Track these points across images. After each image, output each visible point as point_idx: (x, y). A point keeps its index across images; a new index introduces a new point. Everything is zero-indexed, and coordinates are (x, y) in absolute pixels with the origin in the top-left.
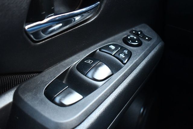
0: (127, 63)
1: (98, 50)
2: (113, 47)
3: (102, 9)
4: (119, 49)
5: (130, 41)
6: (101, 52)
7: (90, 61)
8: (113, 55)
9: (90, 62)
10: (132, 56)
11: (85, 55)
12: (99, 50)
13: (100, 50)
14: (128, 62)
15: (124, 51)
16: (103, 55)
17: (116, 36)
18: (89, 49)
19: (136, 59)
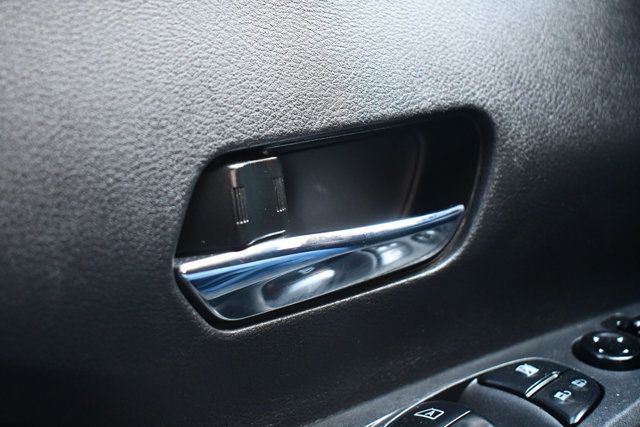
0: (581, 424)
1: (475, 381)
2: (529, 370)
3: (473, 230)
4: (556, 376)
5: (601, 351)
6: (485, 389)
7: (431, 414)
8: (528, 395)
9: (433, 416)
10: (605, 400)
11: (421, 397)
12: (479, 382)
13: (482, 380)
14: (587, 419)
15: (574, 383)
16: (493, 398)
17: (549, 337)
18: (441, 375)
19: (622, 409)
